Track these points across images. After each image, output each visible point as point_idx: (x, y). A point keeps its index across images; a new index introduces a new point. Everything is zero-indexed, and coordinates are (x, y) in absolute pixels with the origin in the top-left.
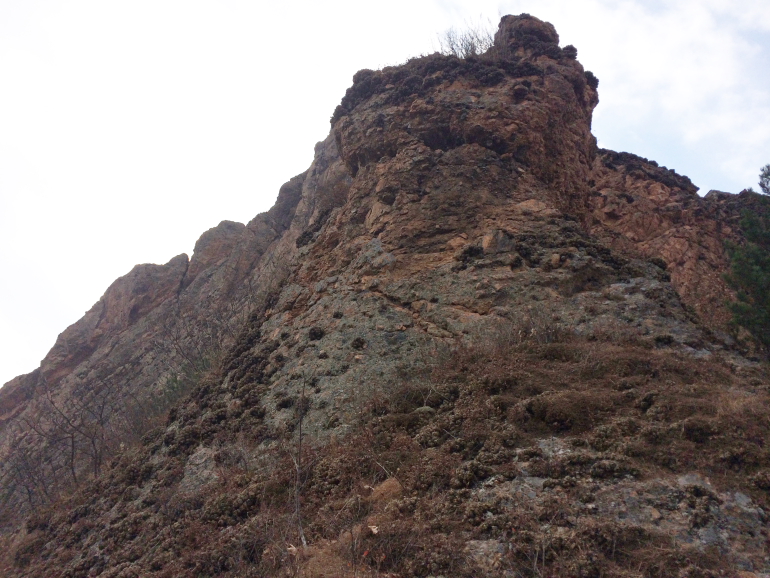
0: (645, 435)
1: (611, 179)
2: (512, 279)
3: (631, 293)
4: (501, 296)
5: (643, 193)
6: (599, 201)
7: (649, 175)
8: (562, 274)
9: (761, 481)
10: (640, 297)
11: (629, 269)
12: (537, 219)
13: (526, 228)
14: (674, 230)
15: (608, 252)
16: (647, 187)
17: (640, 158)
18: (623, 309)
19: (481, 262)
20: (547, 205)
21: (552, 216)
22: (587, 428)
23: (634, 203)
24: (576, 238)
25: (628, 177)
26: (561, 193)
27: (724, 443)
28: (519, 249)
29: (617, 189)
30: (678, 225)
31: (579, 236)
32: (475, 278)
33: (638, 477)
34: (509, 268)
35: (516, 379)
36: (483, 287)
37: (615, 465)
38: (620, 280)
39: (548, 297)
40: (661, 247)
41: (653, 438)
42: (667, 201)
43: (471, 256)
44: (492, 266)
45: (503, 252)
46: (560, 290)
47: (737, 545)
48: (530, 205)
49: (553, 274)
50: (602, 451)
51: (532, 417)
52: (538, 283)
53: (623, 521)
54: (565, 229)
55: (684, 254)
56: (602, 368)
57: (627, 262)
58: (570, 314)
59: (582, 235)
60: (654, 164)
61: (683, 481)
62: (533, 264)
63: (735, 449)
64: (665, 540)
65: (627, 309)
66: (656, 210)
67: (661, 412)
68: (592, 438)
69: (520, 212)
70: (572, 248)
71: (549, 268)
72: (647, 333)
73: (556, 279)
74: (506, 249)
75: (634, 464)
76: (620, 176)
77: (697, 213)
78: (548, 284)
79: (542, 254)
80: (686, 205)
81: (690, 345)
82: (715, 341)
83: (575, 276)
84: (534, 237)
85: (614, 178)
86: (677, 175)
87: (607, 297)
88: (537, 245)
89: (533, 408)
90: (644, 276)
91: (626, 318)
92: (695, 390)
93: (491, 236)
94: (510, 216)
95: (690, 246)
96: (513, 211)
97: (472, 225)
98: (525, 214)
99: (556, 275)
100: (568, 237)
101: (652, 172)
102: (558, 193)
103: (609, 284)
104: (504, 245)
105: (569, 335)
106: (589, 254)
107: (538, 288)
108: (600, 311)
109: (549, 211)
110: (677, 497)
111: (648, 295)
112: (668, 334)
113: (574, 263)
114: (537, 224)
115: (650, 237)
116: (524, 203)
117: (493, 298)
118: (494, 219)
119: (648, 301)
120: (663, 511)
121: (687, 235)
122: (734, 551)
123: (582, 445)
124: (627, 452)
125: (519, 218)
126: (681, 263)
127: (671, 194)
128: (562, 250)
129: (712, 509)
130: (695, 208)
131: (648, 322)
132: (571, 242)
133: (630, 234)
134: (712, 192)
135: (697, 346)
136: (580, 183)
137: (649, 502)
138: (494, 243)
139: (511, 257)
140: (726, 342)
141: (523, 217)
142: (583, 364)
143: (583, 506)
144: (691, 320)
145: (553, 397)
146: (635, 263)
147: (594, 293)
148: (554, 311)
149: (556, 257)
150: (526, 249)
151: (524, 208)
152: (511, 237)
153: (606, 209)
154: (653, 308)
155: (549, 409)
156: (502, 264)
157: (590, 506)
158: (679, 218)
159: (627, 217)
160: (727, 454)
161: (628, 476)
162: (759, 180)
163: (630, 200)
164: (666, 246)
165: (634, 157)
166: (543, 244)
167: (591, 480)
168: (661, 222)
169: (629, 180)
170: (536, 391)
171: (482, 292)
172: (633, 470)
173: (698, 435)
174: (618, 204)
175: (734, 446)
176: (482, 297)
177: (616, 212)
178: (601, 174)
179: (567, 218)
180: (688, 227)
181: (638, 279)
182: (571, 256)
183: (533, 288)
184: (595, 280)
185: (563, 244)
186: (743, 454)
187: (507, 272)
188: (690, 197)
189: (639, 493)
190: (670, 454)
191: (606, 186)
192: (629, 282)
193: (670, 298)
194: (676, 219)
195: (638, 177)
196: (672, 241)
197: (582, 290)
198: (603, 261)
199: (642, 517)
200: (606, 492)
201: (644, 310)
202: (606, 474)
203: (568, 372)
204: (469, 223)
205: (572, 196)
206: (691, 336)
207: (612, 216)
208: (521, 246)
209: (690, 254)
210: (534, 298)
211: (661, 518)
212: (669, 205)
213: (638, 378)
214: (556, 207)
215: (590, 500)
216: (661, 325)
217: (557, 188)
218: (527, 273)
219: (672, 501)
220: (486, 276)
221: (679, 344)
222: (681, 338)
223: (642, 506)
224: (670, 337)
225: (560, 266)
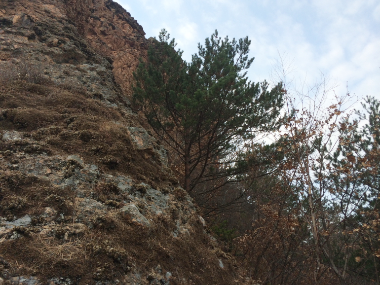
0: (61, 135)
1: (107, 14)
2: (26, 45)
3: (91, 70)
4: (17, 53)
5: (120, 27)
6: (99, 23)
7: (125, 18)
8: (57, 51)
9: (105, 160)
10: (94, 73)
11: (94, 58)
12: (52, 17)
13: (44, 20)
14: (130, 50)
15: (85, 47)
16: (123, 24)
17: (123, 9)
18: (83, 76)
19: (9, 29)
20: (61, 12)
21: (62, 18)
22: (35, 129)
23: (115, 30)
24: (72, 34)
25: (115, 16)
26: (73, 8)
27: (96, 143)
28: (35, 29)
29: (109, 20)
30: (133, 48)
31: (73, 34)
32: (3, 38)
33: (50, 154)
34: (26, 38)
35: (4, 98)
36: (6, 44)
37: (39, 147)
38: (87, 63)
39: (46, 60)
40: (122, 56)
41: (65, 137)
42: (130, 35)
43: (4, 24)
44: (16, 34)
45: (24, 28)
46: (54, 58)
47: (81, 186)
48: (51, 8)
49: (52, 49)
50: (38, 141)
51: (5, 119)
52: (42, 52)
53: (30, 173)
54: (66, 28)
55: (132, 63)
56: (57, 101)
57: (94, 55)
58: (54, 73)
59: (75, 34)
60: (129, 14)
61: (70, 157)
62: (42, 40)
63: (99, 146)
64: (47, 183)
65: (85, 77)
66: (124, 37)
67: (75, 126)
68: (35, 134)
69: (43, 9)
70: (66, 39)
71: (51, 45)
72: (91, 91)
73: (53, 52)
74: (27, 27)
75: (50, 148)
76: (112, 14)
77: (142, 45)
78: (48, 53)
79: (49, 37)
80: (138, 39)
81: (109, 100)
82: (122, 101)
83: (64, 54)
84: (47, 26)
85: (109, 14)
86: (138, 24)
87: (78, 69)
88: (47, 31)
89: (7, 114)
90: (100, 64)
91: (82, 81)
92: (95, 118)
93: (20, 17)
94: (37, 10)
95: (135, 59)
96: (39, 7)
97: (11, 7)
98: (46, 11)
99: (53, 50)
100: (66, 32)
101: (127, 18)
102: (71, 8)
103: (82, 63)
104: (27, 24)
105: (49, 83)
106: (75, 44)
107: (41, 54)
108: (71, 75)
109: (61, 15)
110: (63, 164)
111: (99, 73)
112: (101, 93)
113: (66, 47)
114: (52, 19)
115: (119, 50)
116: (47, 6)
117: (12, 53)
118: (26, 8)
119: (97, 76)
120: (53, 170)
121: (135, 54)
122: (78, 189)
123: (29, 136)
124: (49, 142)
125: (41, 12)
126: (129, 67)
127: (133, 32)
128: (61, 38)
129: (76, 170)
130: (142, 43)
131: (94, 86)
132: (67, 35)
133: (110, 45)
134: (151, 38)
135: (112, 101)
136: (85, 7)
137: (48, 166)
138: (20, 21)
139: (29, 32)
140: (127, 103)
141: (44, 13)
142: (49, 97)
143: (11, 165)
144: (115, 90)
145: (22, 111)
146: (98, 56)
147: (72, 65)
148: (46, 68)
149: (56, 40)
150: (40, 31)
151: (47, 9)
152: (32, 21)
153: (101, 29)
154: (98, 80)
155: (16, 116)
156: (23, 35)
157: (15, 166)
158: (134, 45)
159: (110, 36)
160: (95, 148)
161: (44, 153)
162: (159, 34)
163: (114, 28)
164: (125, 56)
165: (120, 7)
166: (52, 32)
167: (23, 153)
168: (125, 44)
169: (116, 18)
170: (15, 106)
171: (5, 47)
172: (48, 150)
173: (86, 138)
174: (107, 28)
175: (99, 145)
176: (5, 50)
177: (106, 32)
178: (103, 9)
179: (70, 22)
180: (136, 50)
181: (97, 65)
182: (65, 43)
183: (38, 53)
184: (76, 59)
185: (63, 35)
186: (102, 148)
187: (25, 40)
188: (141, 37)
189: (46, 161)
190: (70, 145)
191: (104, 16)
192: (92, 65)
193: (108, 77)
194: (132, 45)
195: (120, 18)
196: (128, 55)
197: (67, 62)
198: (82, 51)
199: (41, 172)
200: (28, 160)
201: (93, 79)
202: (32, 151)
203: (38, 100)
204: (9, 5)
205: (79, 13)
206: (111, 97)
207: (103, 33)
208: (37, 28)
209: (134, 63)
210: (37, 59)
211: (51, 173)
212: (131, 37)
213: (74, 110)
214: (67, 15)
215: (16, 162)
216: (99, 89)
217: (71, 5)
218: (37, 44)
219: (60, 166)
220: (10, 38)
221: (104, 99)
222: (106, 96)
223: (44, 167)
224: (101, 95)
225: (57, 46)
